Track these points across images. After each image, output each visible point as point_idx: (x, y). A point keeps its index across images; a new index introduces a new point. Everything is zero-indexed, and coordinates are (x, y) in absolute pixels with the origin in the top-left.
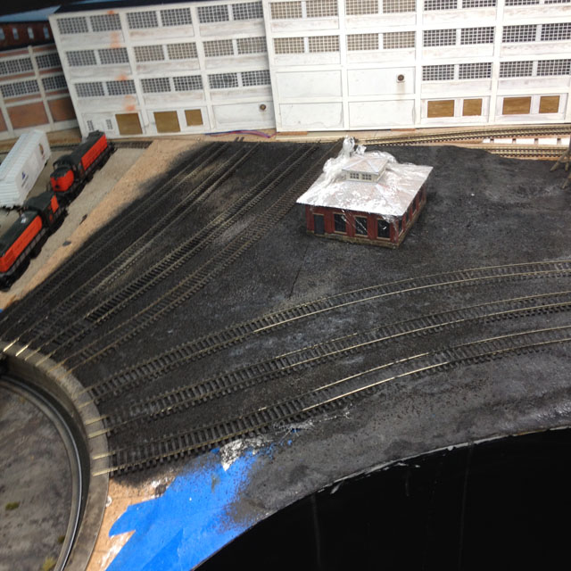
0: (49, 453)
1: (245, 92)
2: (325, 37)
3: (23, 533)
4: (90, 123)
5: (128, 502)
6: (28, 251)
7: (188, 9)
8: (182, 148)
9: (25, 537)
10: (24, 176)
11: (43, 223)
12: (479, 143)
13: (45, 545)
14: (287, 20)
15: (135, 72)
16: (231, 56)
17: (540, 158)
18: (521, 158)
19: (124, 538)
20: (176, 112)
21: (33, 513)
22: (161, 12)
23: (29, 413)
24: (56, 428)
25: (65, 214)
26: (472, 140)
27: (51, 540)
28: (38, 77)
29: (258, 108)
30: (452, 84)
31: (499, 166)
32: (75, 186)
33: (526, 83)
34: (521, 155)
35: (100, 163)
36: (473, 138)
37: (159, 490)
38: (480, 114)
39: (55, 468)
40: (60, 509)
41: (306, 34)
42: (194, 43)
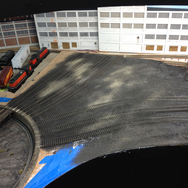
0: (24, 141)
1: (90, 38)
2: (116, 24)
3: (14, 162)
4: (43, 44)
5: (45, 155)
6: (21, 82)
7: (75, 12)
8: (70, 54)
9: (15, 163)
10: (22, 59)
11: (26, 74)
12: (161, 59)
13: (20, 166)
14: (105, 18)
15: (57, 30)
16: (87, 27)
17: (179, 65)
18: (173, 65)
19: (43, 165)
20: (69, 43)
21: (18, 157)
22: (67, 12)
23: (19, 129)
24: (26, 134)
25: (33, 71)
26: (159, 58)
27: (22, 165)
28: (28, 30)
29: (94, 43)
30: (154, 41)
31: (166, 67)
32: (37, 63)
33: (177, 42)
34: (173, 64)
35: (45, 57)
36: (159, 57)
37: (54, 153)
38: (162, 50)
39: (25, 145)
40: (25, 156)
41: (110, 22)
42: (76, 23)
